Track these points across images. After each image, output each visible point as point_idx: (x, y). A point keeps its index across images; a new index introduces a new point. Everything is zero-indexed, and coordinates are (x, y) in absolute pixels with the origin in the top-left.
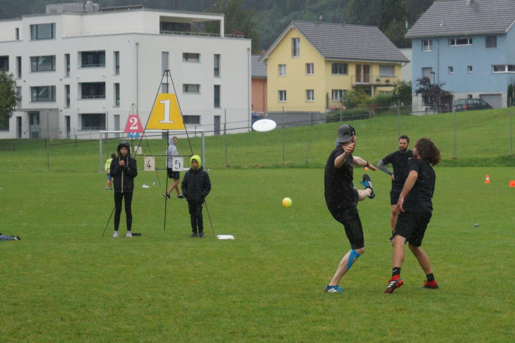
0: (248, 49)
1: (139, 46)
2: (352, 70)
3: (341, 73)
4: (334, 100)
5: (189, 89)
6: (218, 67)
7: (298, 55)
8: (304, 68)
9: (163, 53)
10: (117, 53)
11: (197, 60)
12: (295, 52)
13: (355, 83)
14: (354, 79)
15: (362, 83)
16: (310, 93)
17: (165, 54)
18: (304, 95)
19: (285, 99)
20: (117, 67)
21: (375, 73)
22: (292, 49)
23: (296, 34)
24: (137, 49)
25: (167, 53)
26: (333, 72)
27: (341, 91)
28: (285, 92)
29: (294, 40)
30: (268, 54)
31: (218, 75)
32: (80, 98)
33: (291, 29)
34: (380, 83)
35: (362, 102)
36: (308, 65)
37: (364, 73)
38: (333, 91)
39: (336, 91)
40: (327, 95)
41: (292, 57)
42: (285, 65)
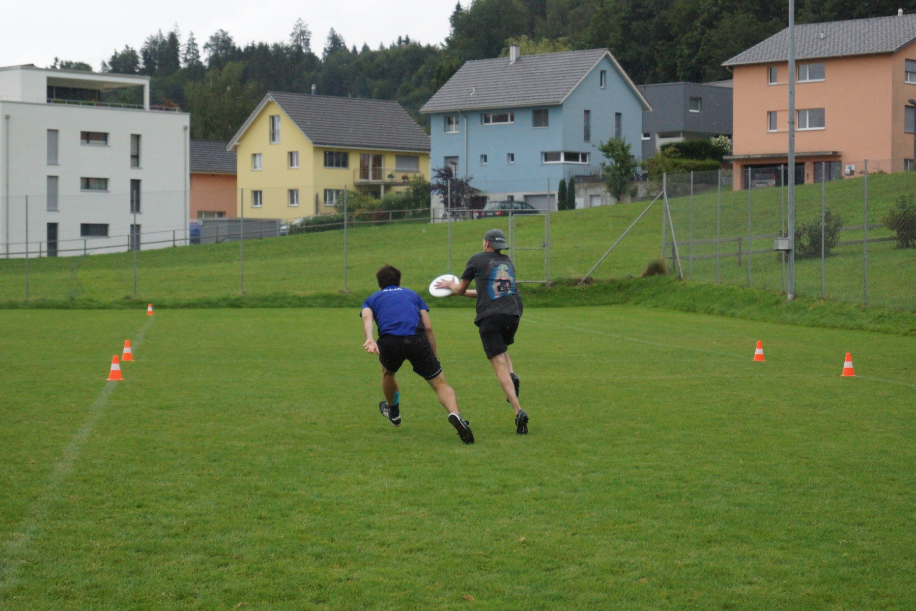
0: (185, 128)
2: (355, 162)
3: (338, 165)
4: (328, 204)
7: (278, 141)
8: (285, 158)
12: (273, 136)
13: (358, 180)
14: (358, 174)
15: (371, 180)
16: (293, 194)
18: (286, 197)
19: (261, 204)
21: (389, 165)
22: (270, 131)
23: (273, 110)
26: (325, 165)
27: (338, 191)
30: (238, 138)
34: (394, 180)
35: (362, 205)
36: (291, 154)
37: (374, 166)
38: (325, 191)
39: (331, 191)
40: (317, 197)
41: (270, 143)
42: (260, 154)
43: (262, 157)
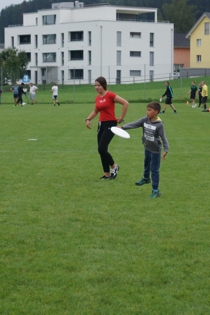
0: (172, 30)
1: (102, 28)
5: (134, 54)
6: (153, 41)
7: (208, 34)
9: (118, 32)
10: (90, 33)
11: (139, 36)
12: (206, 32)
17: (119, 33)
19: (201, 61)
20: (90, 41)
22: (205, 29)
24: (101, 30)
25: (120, 32)
28: (201, 56)
29: (206, 24)
31: (153, 46)
32: (69, 60)
33: (204, 17)
41: (205, 35)
42: (201, 40)
43: (202, 40)
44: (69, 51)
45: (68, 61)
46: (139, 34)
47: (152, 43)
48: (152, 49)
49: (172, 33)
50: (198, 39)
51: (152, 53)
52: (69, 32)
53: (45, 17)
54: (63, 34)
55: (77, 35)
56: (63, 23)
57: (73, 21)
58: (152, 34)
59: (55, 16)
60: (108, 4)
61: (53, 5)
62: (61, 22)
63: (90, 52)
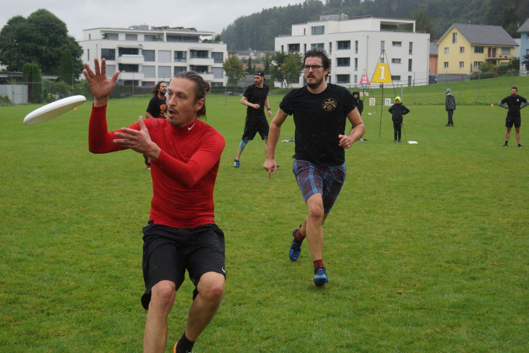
0: (428, 39)
1: (369, 38)
2: (486, 51)
3: (479, 52)
4: (475, 67)
5: (395, 61)
6: (411, 49)
7: (456, 43)
8: (459, 49)
10: (357, 42)
11: (400, 45)
12: (454, 41)
13: (487, 58)
14: (487, 56)
15: (491, 58)
16: (461, 64)
17: (383, 42)
18: (458, 64)
19: (448, 67)
20: (357, 49)
21: (499, 52)
22: (452, 39)
23: (455, 31)
26: (475, 52)
27: (479, 62)
28: (448, 63)
29: (454, 34)
30: (439, 42)
31: (411, 54)
33: (453, 28)
34: (502, 58)
35: (491, 68)
36: (461, 48)
37: (493, 52)
38: (475, 62)
39: (477, 62)
40: (471, 64)
41: (453, 44)
42: (448, 48)
43: (450, 49)
44: (336, 58)
45: (336, 67)
46: (399, 43)
47: (410, 51)
48: (410, 57)
49: (428, 42)
50: (446, 47)
51: (410, 61)
52: (337, 41)
53: (314, 28)
54: (331, 43)
55: (343, 44)
56: (331, 34)
57: (341, 32)
58: (411, 43)
59: (323, 27)
60: (370, 17)
61: (321, 17)
62: (329, 33)
63: (356, 59)
